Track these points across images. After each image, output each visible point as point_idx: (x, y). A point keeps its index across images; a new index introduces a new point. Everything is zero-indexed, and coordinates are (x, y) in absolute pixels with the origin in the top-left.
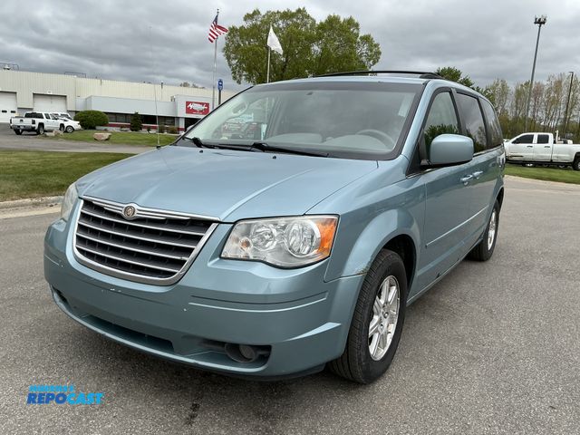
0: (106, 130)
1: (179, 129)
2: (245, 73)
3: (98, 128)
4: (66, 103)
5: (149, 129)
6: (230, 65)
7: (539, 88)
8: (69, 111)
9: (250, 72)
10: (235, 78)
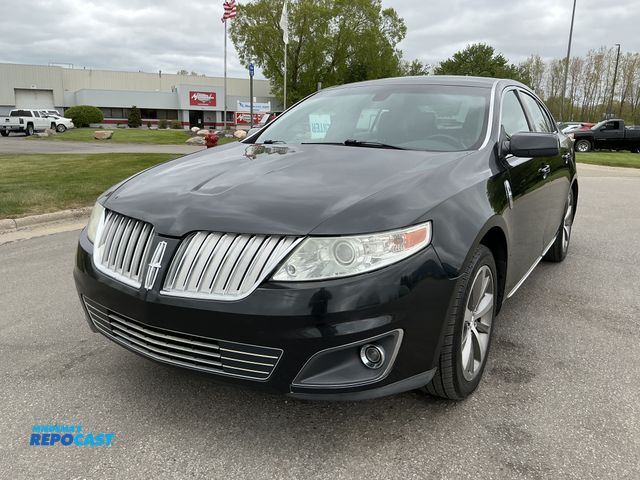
0: (101, 127)
1: (183, 124)
2: (254, 57)
3: (92, 125)
4: (53, 99)
5: (149, 124)
6: (237, 48)
7: (578, 63)
8: (56, 108)
9: (260, 56)
10: (243, 63)
